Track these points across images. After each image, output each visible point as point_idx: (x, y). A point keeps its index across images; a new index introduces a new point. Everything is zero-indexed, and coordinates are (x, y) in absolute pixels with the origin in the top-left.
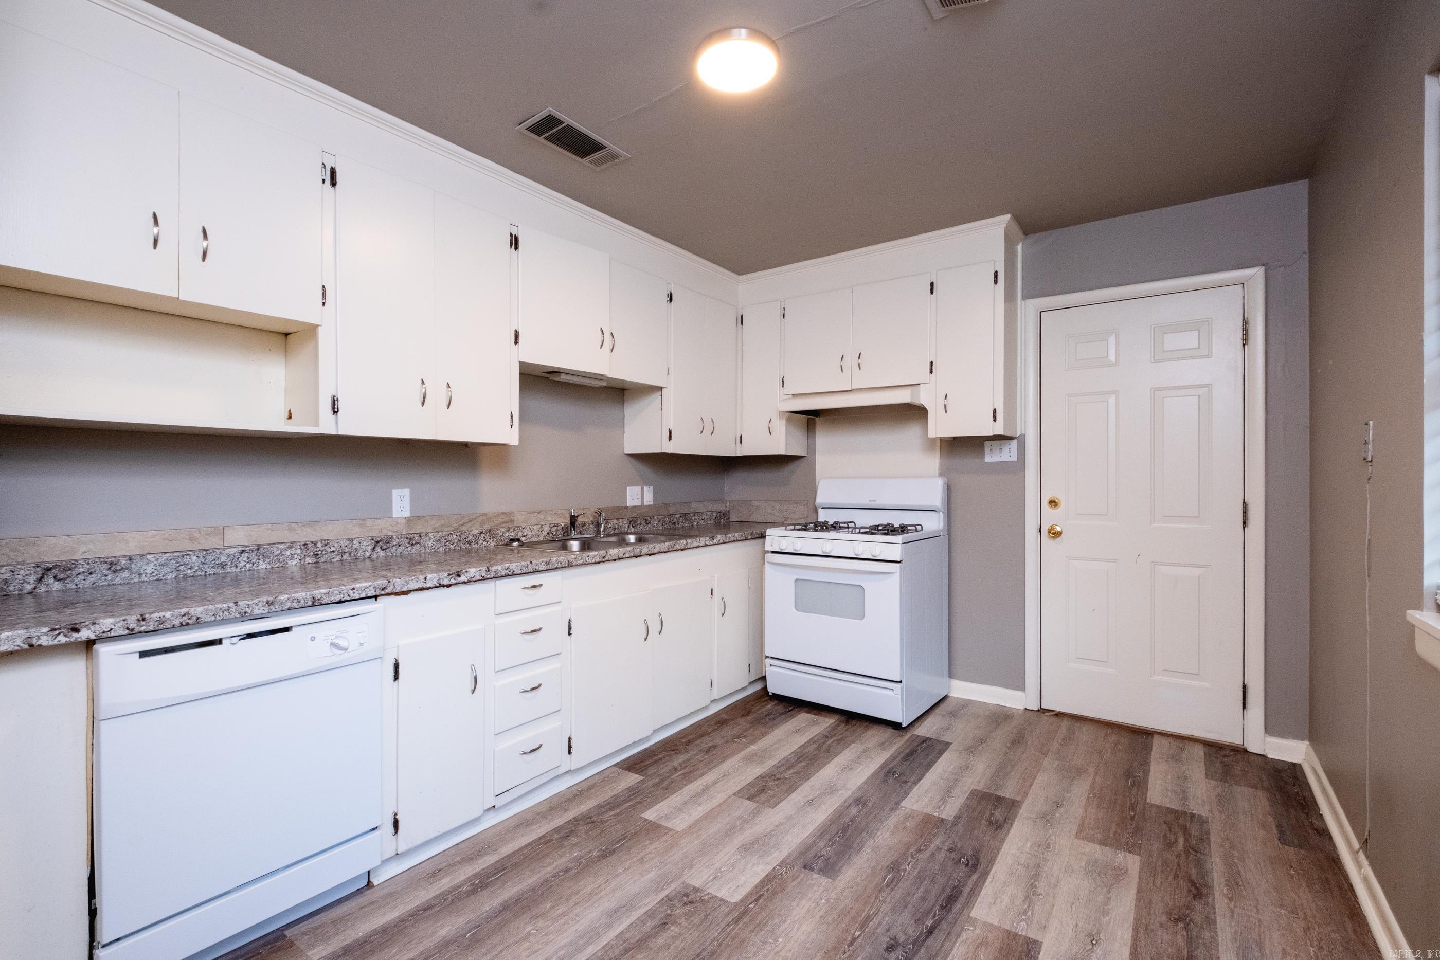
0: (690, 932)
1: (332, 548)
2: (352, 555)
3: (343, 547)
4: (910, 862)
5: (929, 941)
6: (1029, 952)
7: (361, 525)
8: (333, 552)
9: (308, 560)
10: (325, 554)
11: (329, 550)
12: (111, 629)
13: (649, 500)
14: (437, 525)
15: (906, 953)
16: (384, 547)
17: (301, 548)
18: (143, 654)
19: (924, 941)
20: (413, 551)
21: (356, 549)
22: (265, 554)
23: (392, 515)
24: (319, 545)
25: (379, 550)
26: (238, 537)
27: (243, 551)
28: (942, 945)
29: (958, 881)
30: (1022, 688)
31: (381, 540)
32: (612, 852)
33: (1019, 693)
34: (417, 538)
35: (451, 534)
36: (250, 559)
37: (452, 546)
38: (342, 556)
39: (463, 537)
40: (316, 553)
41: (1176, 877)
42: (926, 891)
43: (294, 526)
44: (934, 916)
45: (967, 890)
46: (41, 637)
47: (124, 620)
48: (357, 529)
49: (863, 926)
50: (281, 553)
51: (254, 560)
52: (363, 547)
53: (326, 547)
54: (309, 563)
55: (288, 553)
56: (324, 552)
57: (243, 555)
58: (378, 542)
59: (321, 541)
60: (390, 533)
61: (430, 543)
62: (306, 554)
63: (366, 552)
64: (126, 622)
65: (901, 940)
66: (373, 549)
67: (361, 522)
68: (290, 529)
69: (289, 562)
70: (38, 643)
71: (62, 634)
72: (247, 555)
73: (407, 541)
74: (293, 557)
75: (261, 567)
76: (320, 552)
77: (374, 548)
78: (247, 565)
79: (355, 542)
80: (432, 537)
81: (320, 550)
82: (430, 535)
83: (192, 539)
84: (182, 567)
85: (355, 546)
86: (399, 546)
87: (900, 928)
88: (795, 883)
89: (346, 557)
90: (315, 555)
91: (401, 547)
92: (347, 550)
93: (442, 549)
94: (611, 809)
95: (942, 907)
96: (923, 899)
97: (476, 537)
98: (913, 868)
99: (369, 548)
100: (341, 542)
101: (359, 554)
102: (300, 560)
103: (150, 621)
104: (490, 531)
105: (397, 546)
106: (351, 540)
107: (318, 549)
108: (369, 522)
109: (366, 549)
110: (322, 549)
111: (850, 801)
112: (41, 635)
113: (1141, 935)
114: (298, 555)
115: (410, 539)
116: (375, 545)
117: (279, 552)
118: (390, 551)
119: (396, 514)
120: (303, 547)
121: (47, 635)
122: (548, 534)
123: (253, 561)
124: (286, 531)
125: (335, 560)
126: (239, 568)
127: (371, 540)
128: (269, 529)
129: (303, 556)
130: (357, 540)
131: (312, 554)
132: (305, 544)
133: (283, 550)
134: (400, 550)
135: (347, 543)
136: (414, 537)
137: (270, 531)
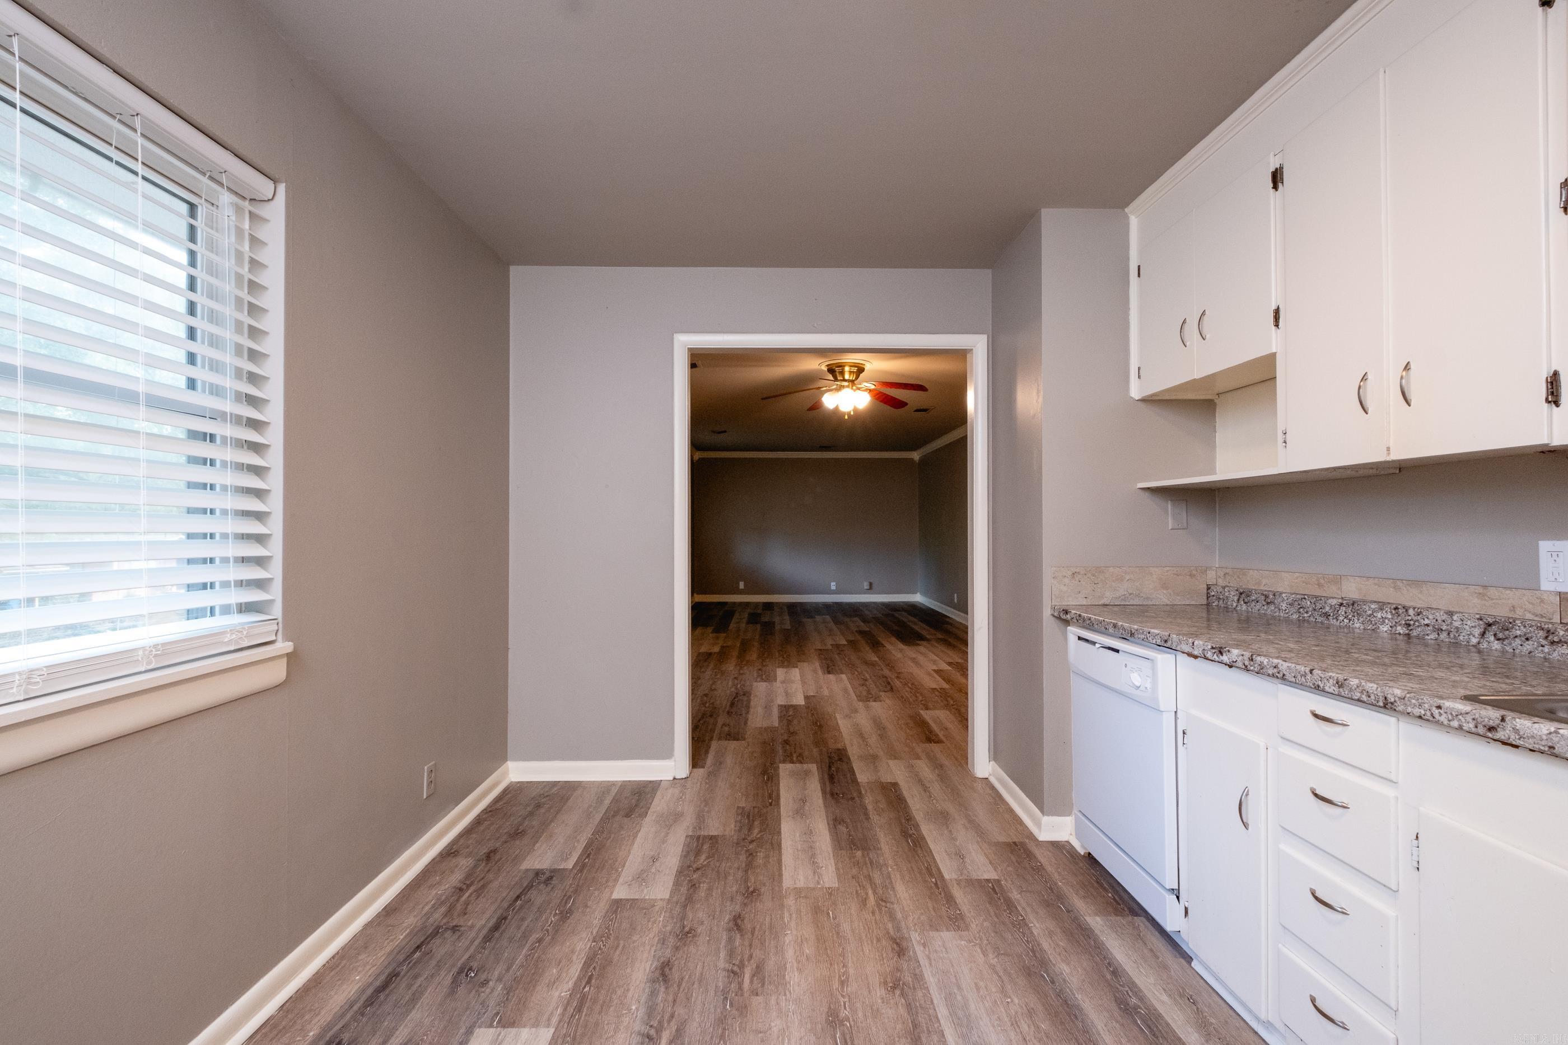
1: (1426, 619)
2: (1452, 636)
3: (1440, 621)
7: (1481, 596)
8: (1427, 625)
9: (1400, 629)
10: (1418, 626)
11: (1423, 622)
16: (1500, 635)
17: (1391, 612)
20: (1555, 655)
21: (1457, 629)
23: (1540, 587)
24: (1411, 612)
25: (1492, 638)
26: (1351, 590)
34: (1562, 633)
38: (1438, 634)
40: (1408, 622)
43: (1399, 583)
48: (1476, 601)
50: (1372, 614)
51: (1350, 616)
52: (1467, 627)
53: (1419, 618)
54: (1400, 634)
55: (1379, 615)
58: (1490, 625)
59: (1414, 608)
60: (1519, 613)
62: (1397, 621)
63: (1471, 637)
66: (1483, 634)
67: (1481, 590)
68: (1396, 588)
69: (1381, 627)
73: (1542, 633)
74: (1383, 622)
75: (1357, 625)
76: (1411, 622)
77: (1484, 633)
78: (1345, 620)
79: (1455, 618)
81: (1412, 620)
83: (1320, 585)
84: (1302, 610)
85: (1455, 624)
86: (1527, 639)
89: (1443, 636)
90: (1406, 624)
91: (1530, 642)
92: (1444, 628)
100: (1437, 614)
101: (1461, 638)
102: (1391, 627)
105: (1523, 639)
106: (1451, 614)
107: (1410, 618)
108: (1492, 592)
110: (1415, 618)
116: (1485, 629)
118: (1510, 644)
119: (1545, 586)
120: (1394, 612)
124: (1391, 589)
125: (1429, 638)
126: (1339, 622)
127: (1478, 619)
128: (1375, 584)
129: (1394, 623)
130: (1458, 615)
131: (1404, 622)
132: (1396, 608)
133: (1374, 611)
134: (1528, 647)
135: (1445, 617)
136: (1556, 630)
137: (1376, 587)
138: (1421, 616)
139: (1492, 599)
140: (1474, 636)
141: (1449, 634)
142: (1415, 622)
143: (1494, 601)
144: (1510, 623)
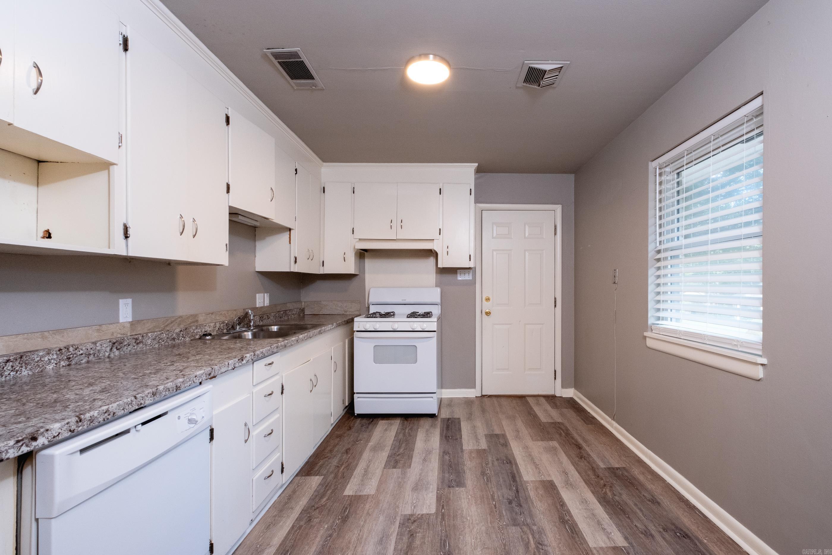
0: (428, 533)
1: (81, 351)
2: (96, 356)
3: (89, 349)
4: (487, 470)
5: (520, 494)
6: (552, 484)
7: (98, 330)
8: (82, 354)
9: (63, 363)
10: (76, 357)
11: (79, 353)
12: (59, 433)
13: (267, 303)
14: (150, 327)
15: (516, 502)
16: (119, 347)
17: (56, 354)
18: (82, 451)
19: (518, 495)
20: (138, 349)
21: (99, 350)
22: (27, 362)
24: (71, 349)
25: (115, 350)
27: (8, 361)
28: (525, 494)
29: (510, 470)
30: (474, 387)
31: (117, 341)
32: (347, 517)
33: (473, 390)
35: (163, 333)
36: (14, 368)
37: (163, 343)
38: (88, 357)
39: (170, 335)
40: (68, 357)
41: (570, 445)
42: (503, 478)
43: (46, 334)
44: (514, 486)
45: (515, 472)
46: (9, 451)
47: (68, 423)
48: (97, 334)
49: (493, 499)
50: (40, 360)
51: (18, 368)
52: (103, 348)
53: (76, 351)
54: (63, 366)
55: (46, 359)
56: (75, 355)
57: (8, 364)
58: (114, 343)
59: (72, 346)
60: (119, 336)
61: (149, 341)
62: (60, 358)
63: (106, 353)
64: (69, 425)
65: (511, 498)
66: (111, 350)
67: (98, 327)
68: (43, 338)
69: (47, 367)
70: (7, 457)
71: (24, 445)
72: (11, 364)
73: (134, 341)
74: (50, 362)
75: (23, 373)
76: (71, 356)
77: (112, 348)
78: (12, 373)
79: (98, 345)
80: (151, 337)
81: (72, 354)
82: (150, 335)
85: (98, 348)
86: (129, 345)
87: (506, 494)
88: (451, 495)
89: (91, 357)
90: (67, 358)
92: (92, 352)
93: (157, 346)
94: (321, 498)
95: (514, 481)
96: (505, 481)
97: (178, 335)
98: (491, 471)
99: (108, 349)
100: (88, 346)
101: (101, 355)
102: (56, 364)
103: (85, 422)
104: (186, 329)
105: (127, 346)
106: (95, 343)
107: (70, 353)
108: (104, 327)
109: (105, 349)
110: (73, 352)
111: (441, 454)
112: (9, 449)
113: (576, 466)
114: (54, 359)
115: (136, 339)
116: (112, 346)
117: (38, 359)
118: (122, 350)
119: (121, 320)
120: (58, 353)
121: (14, 448)
122: (219, 329)
123: (16, 369)
124: (40, 340)
125: (83, 361)
126: (4, 377)
127: (109, 342)
128: (24, 339)
129: (58, 360)
130: (99, 343)
131: (66, 358)
132: (60, 350)
133: (42, 356)
134: (129, 349)
135: (92, 346)
136: (139, 338)
137: (25, 341)
138: (77, 350)
139: (104, 331)
140: (107, 352)
141: (94, 355)
142: (74, 354)
143: (105, 332)
144: (123, 340)
